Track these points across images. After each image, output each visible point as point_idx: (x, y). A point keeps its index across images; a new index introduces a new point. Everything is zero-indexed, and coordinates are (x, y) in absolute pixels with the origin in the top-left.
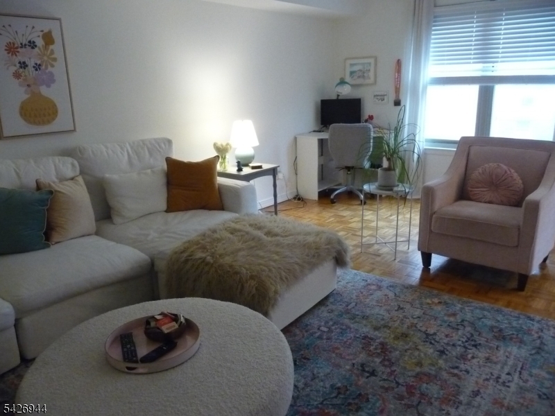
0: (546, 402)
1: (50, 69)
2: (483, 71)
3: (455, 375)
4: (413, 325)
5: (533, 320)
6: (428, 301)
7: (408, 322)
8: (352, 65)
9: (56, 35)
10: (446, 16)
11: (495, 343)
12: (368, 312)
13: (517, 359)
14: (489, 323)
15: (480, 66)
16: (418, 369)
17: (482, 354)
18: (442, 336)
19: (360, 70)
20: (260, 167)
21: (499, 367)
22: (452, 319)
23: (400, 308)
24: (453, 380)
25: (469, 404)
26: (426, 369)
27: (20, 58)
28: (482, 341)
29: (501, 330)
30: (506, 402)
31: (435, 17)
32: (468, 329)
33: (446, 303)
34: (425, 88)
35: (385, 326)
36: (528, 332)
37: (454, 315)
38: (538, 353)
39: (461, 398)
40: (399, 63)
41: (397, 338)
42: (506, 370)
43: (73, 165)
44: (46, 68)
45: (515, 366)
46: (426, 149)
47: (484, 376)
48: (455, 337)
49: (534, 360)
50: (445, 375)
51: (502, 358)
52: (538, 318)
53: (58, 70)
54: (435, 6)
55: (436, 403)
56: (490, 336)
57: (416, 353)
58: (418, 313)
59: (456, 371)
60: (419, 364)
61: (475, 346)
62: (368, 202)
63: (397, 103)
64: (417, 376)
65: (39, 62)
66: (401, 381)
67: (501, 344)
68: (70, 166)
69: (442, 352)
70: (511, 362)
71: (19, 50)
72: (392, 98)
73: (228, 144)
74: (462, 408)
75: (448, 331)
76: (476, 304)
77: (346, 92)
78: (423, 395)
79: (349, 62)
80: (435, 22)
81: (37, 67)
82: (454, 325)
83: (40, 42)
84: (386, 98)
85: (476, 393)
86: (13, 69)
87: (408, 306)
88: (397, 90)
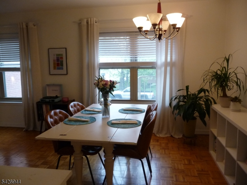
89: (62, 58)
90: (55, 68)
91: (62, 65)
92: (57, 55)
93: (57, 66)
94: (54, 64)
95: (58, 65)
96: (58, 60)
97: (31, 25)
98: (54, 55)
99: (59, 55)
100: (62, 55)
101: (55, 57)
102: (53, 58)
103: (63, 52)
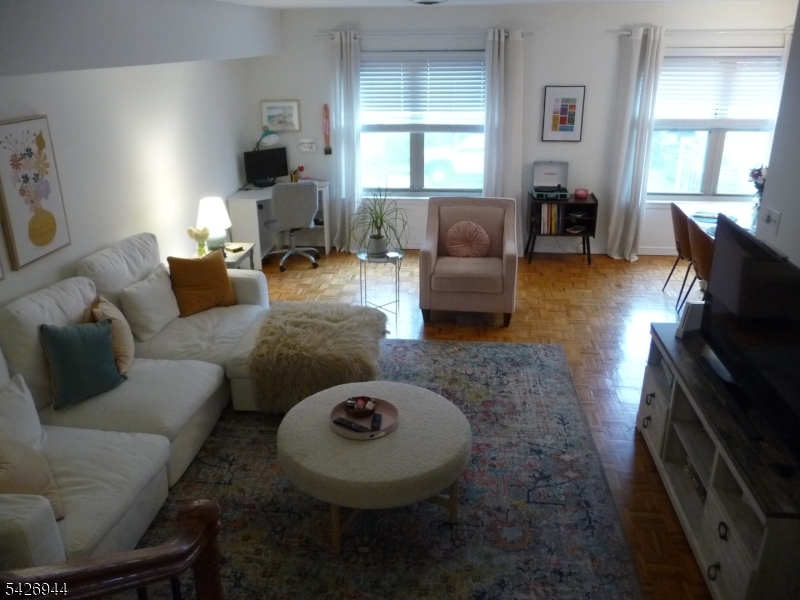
0: (563, 396)
1: (46, 177)
2: (413, 119)
3: (505, 397)
4: (454, 372)
5: (526, 347)
6: (450, 350)
7: (449, 370)
8: (269, 108)
9: (46, 137)
10: (372, 61)
11: (514, 370)
12: (415, 370)
13: (533, 375)
14: (503, 356)
15: (410, 114)
16: (481, 400)
17: (512, 378)
18: (479, 374)
19: (280, 115)
20: (240, 249)
21: (526, 383)
22: (477, 360)
23: (435, 361)
24: (506, 400)
25: (524, 411)
26: (485, 398)
27: (23, 171)
28: (506, 370)
29: (512, 359)
30: (543, 403)
31: (362, 61)
32: (492, 364)
33: (465, 349)
34: (359, 136)
35: (436, 377)
36: (530, 356)
37: (476, 356)
38: (542, 368)
39: (518, 408)
40: (326, 109)
41: (450, 384)
42: (532, 384)
43: (90, 285)
44: (43, 177)
45: (535, 380)
46: (364, 200)
47: (522, 393)
48: (488, 372)
49: (543, 373)
50: (500, 399)
51: (525, 378)
52: (529, 344)
53: (50, 178)
54: (361, 51)
55: (506, 416)
56: (509, 365)
57: (472, 390)
58: (450, 361)
59: (504, 394)
60: (478, 396)
61: (504, 374)
62: (319, 263)
63: (328, 151)
64: (483, 403)
65: (36, 172)
66: (476, 410)
67: (518, 368)
68: (88, 286)
69: (487, 384)
70: (531, 379)
71: (21, 162)
72: (322, 145)
73: (205, 230)
74: (522, 414)
75: (481, 369)
76: (485, 344)
77: (271, 142)
78: (495, 414)
79: (265, 106)
80: (362, 66)
81: (36, 178)
82: (481, 364)
83: (35, 149)
84: (314, 146)
85: (524, 404)
86: (19, 185)
87: (439, 358)
88: (327, 138)
89: (573, 107)
90: (554, 128)
91: (572, 121)
92: (564, 100)
93: (561, 123)
94: (555, 119)
95: (563, 121)
96: (564, 110)
97: (516, 36)
98: (557, 101)
99: (568, 100)
100: (574, 100)
101: (560, 103)
102: (553, 106)
103: (577, 94)
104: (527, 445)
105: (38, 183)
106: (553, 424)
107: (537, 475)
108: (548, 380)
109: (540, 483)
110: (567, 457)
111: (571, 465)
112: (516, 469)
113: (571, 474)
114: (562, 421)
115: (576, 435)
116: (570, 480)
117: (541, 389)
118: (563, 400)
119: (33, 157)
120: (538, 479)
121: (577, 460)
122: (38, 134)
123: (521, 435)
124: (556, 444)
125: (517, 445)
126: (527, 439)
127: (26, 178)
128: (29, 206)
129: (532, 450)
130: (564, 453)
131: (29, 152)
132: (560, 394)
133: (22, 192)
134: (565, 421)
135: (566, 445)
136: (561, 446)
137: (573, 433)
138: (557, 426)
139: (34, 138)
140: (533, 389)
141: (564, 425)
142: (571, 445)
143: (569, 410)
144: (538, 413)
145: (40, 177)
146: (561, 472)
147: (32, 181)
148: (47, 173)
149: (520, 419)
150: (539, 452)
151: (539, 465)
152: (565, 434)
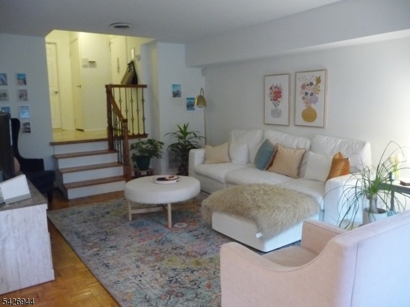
1: (317, 95)
3: (154, 267)
9: (322, 79)
13: (148, 289)
16: (167, 259)
17: (162, 280)
21: (148, 280)
24: (152, 265)
25: (135, 263)
26: (165, 261)
27: (306, 91)
28: (173, 285)
39: (139, 263)
42: (144, 282)
43: (306, 143)
44: (315, 95)
45: (144, 286)
47: (145, 273)
49: (141, 294)
50: (155, 264)
51: (153, 285)
53: (320, 96)
59: (156, 268)
64: (163, 258)
65: (312, 92)
67: (165, 290)
68: (304, 143)
70: (147, 285)
71: (306, 87)
74: (134, 261)
78: (150, 255)
81: (312, 95)
83: (315, 83)
86: (302, 95)
104: (120, 248)
105: (312, 97)
106: (111, 262)
107: (107, 239)
108: (133, 289)
109: (104, 237)
110: (95, 249)
111: (92, 248)
112: (119, 239)
113: (91, 244)
114: (107, 266)
115: (94, 260)
116: (90, 242)
117: (134, 280)
118: (113, 278)
119: (313, 86)
120: (106, 238)
121: (89, 250)
122: (318, 77)
123: (126, 251)
124: (104, 253)
125: (125, 247)
126: (122, 250)
127: (307, 94)
128: (305, 104)
129: (115, 247)
130: (98, 251)
131: (311, 84)
132: (117, 283)
133: (303, 98)
134: (104, 266)
135: (98, 254)
136: (101, 253)
137: (97, 261)
138: (109, 262)
139: (315, 79)
140: (140, 279)
141: (104, 264)
142: (96, 255)
143: (105, 273)
144: (125, 265)
145: (314, 95)
146: (96, 243)
147: (309, 95)
148: (318, 94)
149: (134, 258)
150: (111, 247)
151: (109, 243)
152: (101, 259)
